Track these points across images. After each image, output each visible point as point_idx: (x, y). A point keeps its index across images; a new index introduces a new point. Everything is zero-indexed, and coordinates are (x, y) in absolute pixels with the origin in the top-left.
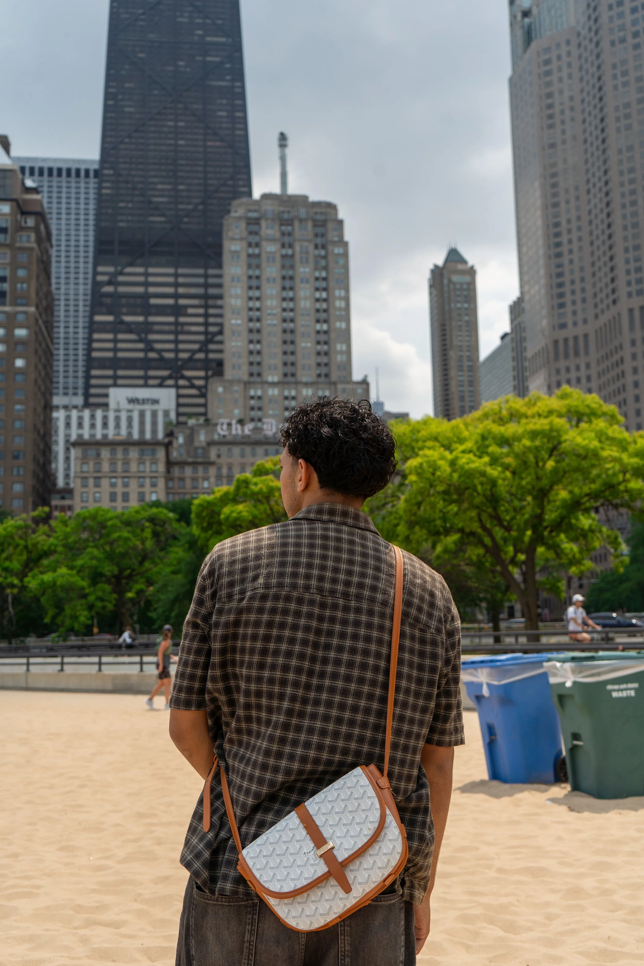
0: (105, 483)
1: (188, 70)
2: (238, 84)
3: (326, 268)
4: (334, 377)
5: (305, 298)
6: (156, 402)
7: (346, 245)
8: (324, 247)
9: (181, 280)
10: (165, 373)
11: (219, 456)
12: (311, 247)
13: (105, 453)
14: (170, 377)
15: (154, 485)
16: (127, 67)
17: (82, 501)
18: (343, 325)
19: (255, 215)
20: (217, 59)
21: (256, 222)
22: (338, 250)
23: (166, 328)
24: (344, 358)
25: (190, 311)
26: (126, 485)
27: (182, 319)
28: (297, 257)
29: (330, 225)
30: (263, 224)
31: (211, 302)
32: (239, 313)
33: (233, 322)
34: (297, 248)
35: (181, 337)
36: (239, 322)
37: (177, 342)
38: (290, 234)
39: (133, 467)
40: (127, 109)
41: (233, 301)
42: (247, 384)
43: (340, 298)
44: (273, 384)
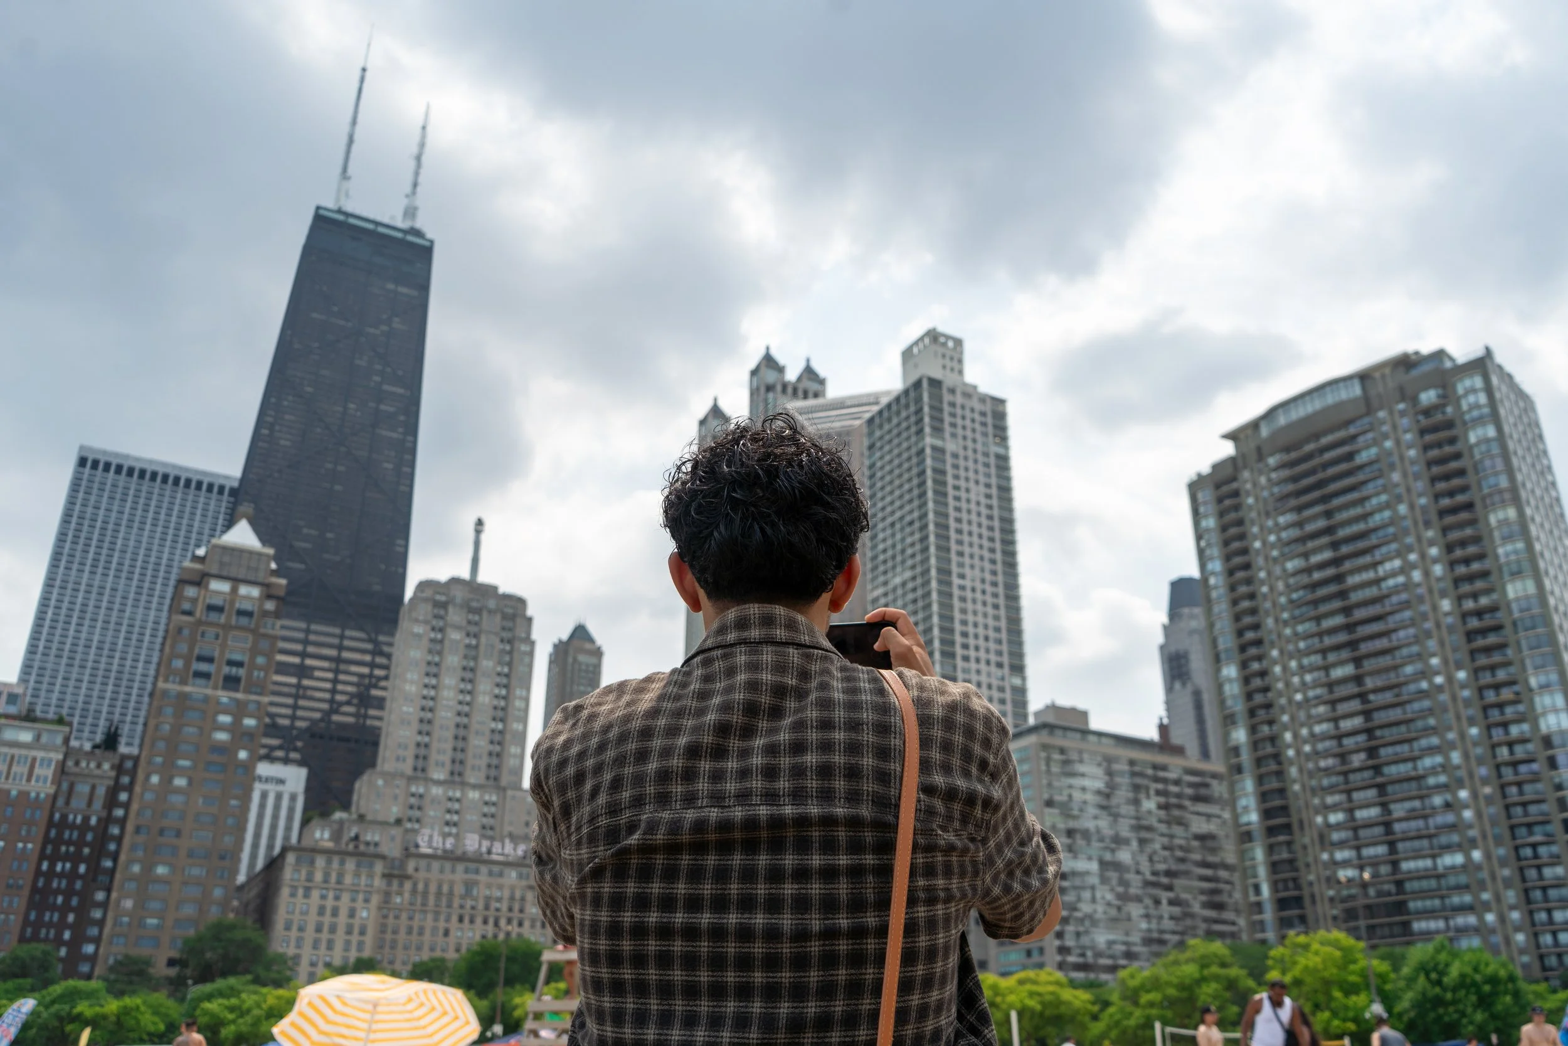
0: (315, 894)
1: (359, 414)
2: (410, 438)
3: (510, 664)
4: (504, 782)
5: (484, 693)
6: (281, 782)
7: (532, 644)
8: (510, 642)
9: (312, 637)
10: (275, 742)
11: (417, 870)
12: (497, 641)
13: (320, 862)
14: (280, 747)
15: (367, 901)
16: (290, 398)
17: (288, 912)
18: (521, 727)
19: (443, 598)
20: (392, 409)
21: (444, 605)
22: (524, 648)
23: (286, 690)
24: (517, 762)
25: (317, 674)
26: (337, 898)
27: (306, 682)
28: (482, 648)
29: (518, 620)
30: (451, 609)
31: (342, 667)
32: (412, 701)
33: (405, 709)
34: (483, 639)
35: (301, 703)
36: (411, 710)
37: (295, 707)
38: (476, 624)
39: (348, 879)
40: (282, 442)
41: (407, 687)
42: (411, 780)
43: (521, 698)
44: (438, 783)
